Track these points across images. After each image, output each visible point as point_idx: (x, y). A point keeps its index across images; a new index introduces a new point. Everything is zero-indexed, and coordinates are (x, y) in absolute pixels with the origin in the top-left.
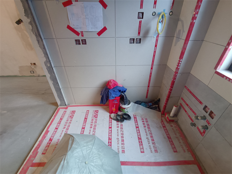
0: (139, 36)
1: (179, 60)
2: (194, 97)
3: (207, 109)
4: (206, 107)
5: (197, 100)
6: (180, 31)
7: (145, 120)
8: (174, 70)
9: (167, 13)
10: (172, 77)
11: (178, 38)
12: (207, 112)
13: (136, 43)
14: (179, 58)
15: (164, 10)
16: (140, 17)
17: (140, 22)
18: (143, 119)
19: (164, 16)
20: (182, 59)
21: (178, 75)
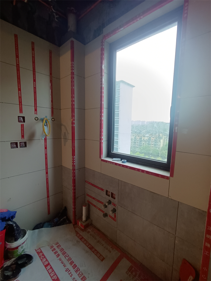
0: (24, 140)
1: (72, 157)
2: (96, 187)
3: (108, 193)
4: (107, 191)
5: (98, 189)
6: (65, 133)
7: (55, 247)
8: (71, 168)
9: (49, 119)
10: (71, 175)
11: (65, 139)
12: (109, 196)
13: (21, 147)
14: (72, 156)
15: (46, 117)
16: (21, 121)
17: (22, 126)
18: (52, 247)
19: (47, 121)
20: (75, 156)
21: (76, 171)
